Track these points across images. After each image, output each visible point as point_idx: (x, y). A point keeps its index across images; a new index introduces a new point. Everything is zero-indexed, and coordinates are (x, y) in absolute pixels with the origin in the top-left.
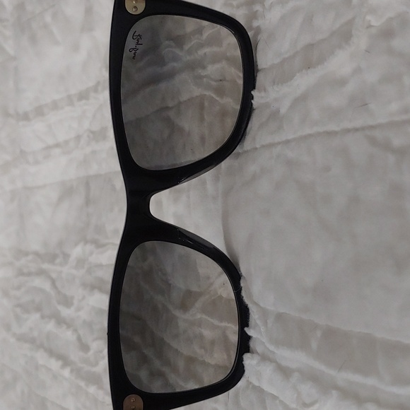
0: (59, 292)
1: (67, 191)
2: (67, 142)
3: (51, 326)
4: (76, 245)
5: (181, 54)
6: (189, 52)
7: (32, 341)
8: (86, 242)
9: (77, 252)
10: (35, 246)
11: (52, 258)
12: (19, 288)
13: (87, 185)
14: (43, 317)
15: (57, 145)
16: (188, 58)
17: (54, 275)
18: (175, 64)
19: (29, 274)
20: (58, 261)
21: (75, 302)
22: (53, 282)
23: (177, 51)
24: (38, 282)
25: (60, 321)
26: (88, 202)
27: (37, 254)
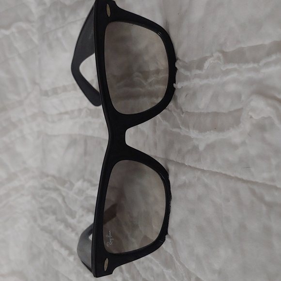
0: (67, 206)
1: (73, 142)
2: (73, 111)
3: (61, 227)
4: (78, 180)
5: (145, 84)
6: (150, 84)
7: (51, 232)
8: (84, 180)
9: (79, 184)
10: (52, 171)
11: (63, 183)
12: (42, 197)
13: (86, 142)
14: (57, 220)
15: (66, 113)
16: (149, 88)
17: (64, 194)
18: (141, 89)
19: (49, 189)
20: (67, 185)
21: (77, 216)
22: (64, 198)
23: (143, 82)
24: (54, 195)
25: (68, 225)
26: (86, 153)
27: (54, 177)
